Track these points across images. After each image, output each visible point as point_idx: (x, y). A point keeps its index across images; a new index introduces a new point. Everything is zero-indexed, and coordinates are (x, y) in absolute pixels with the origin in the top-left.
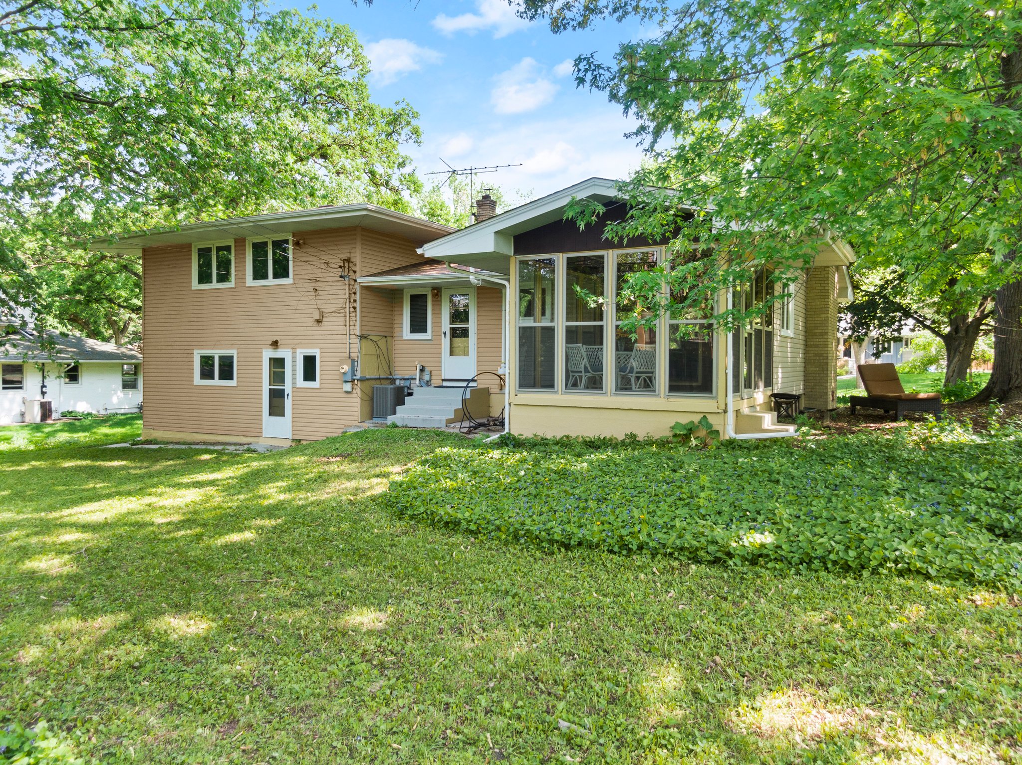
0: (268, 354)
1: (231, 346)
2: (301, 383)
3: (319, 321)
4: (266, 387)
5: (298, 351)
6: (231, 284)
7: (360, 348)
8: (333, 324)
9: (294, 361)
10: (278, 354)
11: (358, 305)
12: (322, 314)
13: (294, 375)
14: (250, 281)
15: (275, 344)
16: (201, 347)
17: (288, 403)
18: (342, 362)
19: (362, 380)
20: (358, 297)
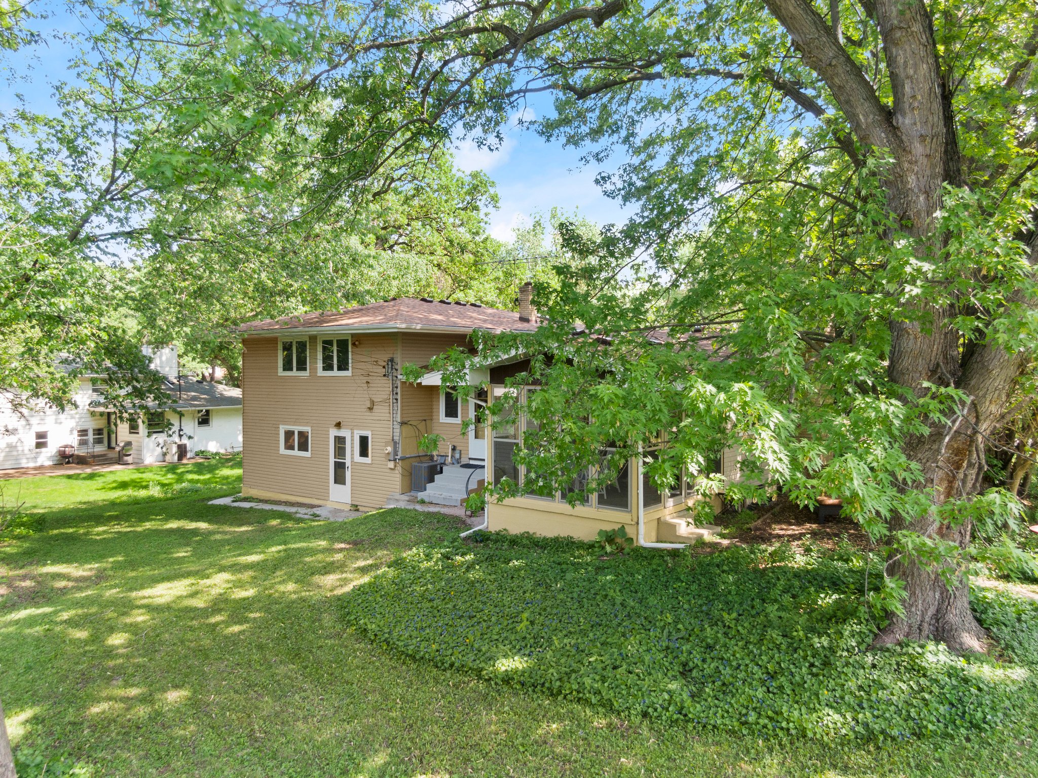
0: (333, 432)
1: (306, 424)
2: (358, 458)
3: (371, 409)
4: (332, 460)
5: (356, 432)
6: (306, 374)
7: (401, 433)
8: (382, 411)
9: (352, 440)
10: (341, 433)
11: (399, 397)
12: (373, 403)
13: (352, 451)
14: (320, 372)
15: (338, 425)
16: (285, 423)
17: (348, 474)
18: (387, 444)
19: (402, 459)
20: (399, 390)
